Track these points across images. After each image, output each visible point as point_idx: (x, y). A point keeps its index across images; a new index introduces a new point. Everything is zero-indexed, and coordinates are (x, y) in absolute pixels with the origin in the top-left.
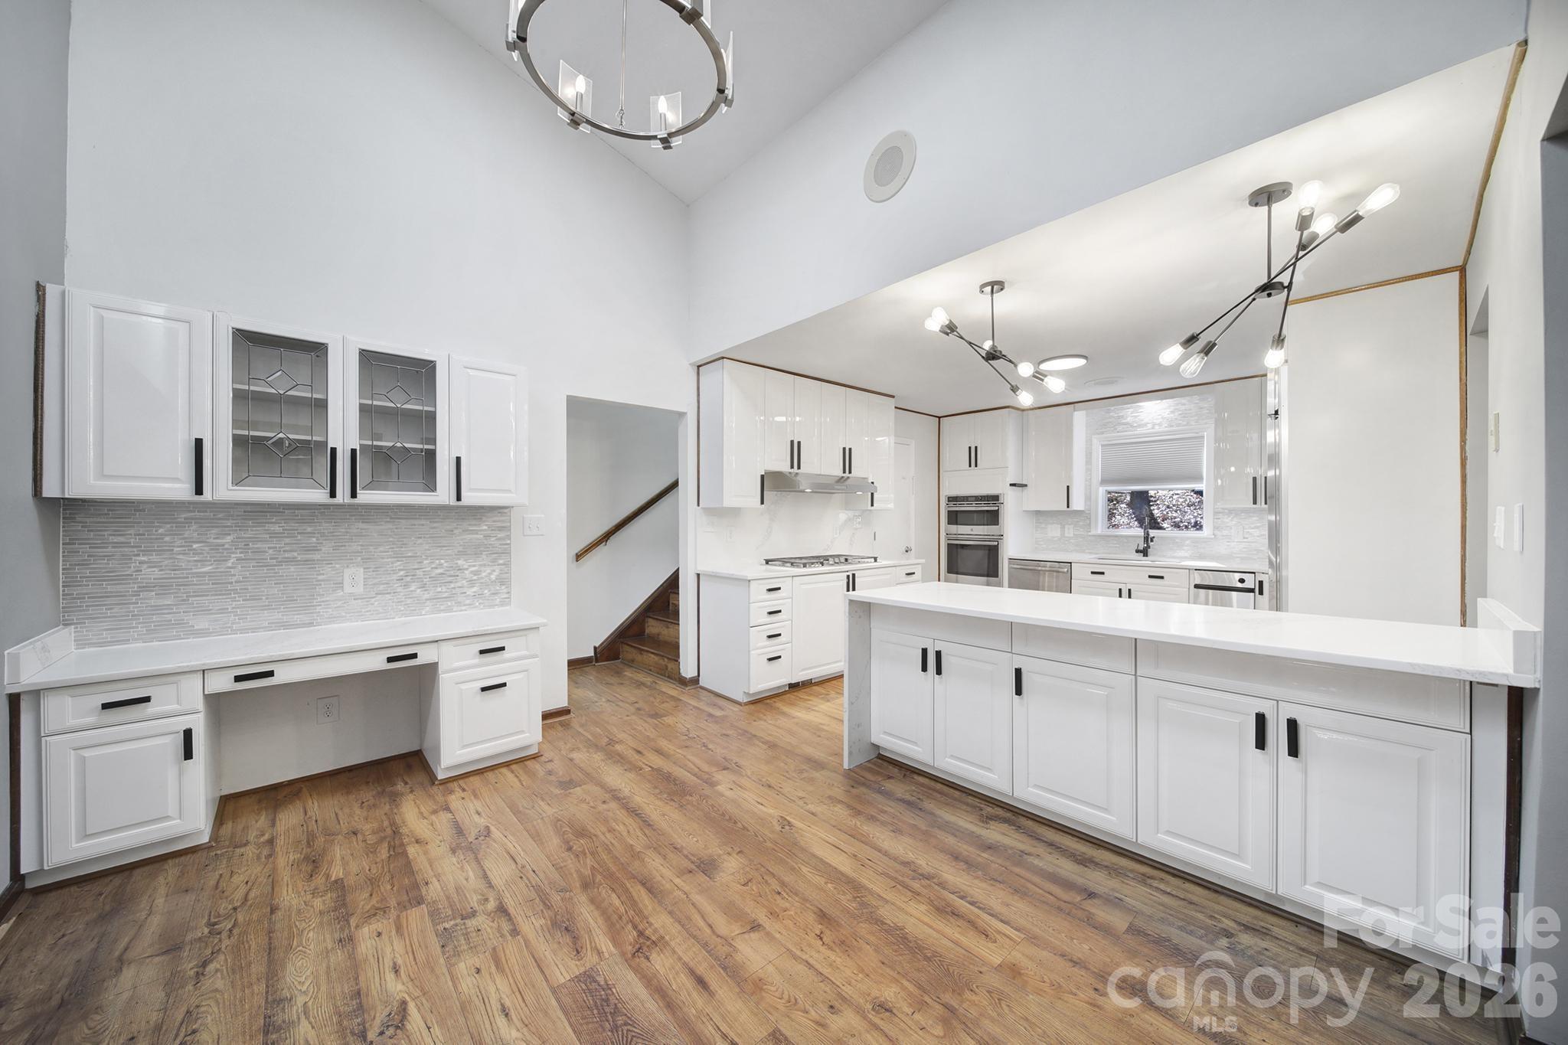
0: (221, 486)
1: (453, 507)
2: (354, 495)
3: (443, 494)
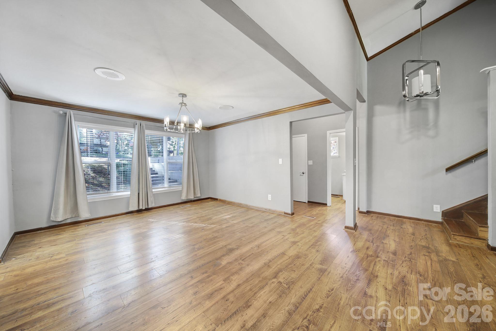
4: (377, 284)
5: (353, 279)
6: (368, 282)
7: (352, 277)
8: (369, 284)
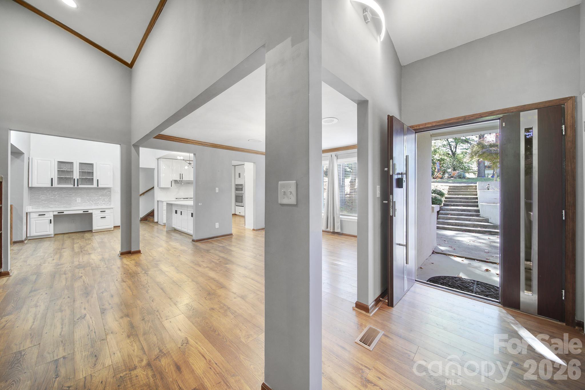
0: (55, 184)
1: (97, 188)
2: (78, 186)
3: (95, 185)
4: (123, 330)
5: (147, 317)
6: (133, 325)
7: (150, 317)
8: (131, 324)
